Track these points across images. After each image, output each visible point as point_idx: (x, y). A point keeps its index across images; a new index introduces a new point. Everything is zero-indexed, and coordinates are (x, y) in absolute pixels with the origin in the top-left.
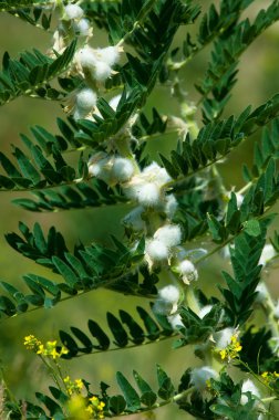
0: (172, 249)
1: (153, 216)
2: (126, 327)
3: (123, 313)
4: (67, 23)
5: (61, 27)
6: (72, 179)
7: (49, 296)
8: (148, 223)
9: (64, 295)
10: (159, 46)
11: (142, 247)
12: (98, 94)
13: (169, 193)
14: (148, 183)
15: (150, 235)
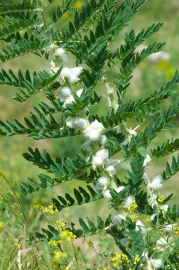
0: (105, 161)
1: (96, 145)
2: (82, 194)
3: (80, 188)
4: (57, 57)
5: (54, 58)
6: (59, 128)
7: (49, 184)
8: (93, 148)
9: (55, 183)
10: (98, 66)
11: (91, 160)
12: (71, 89)
13: (103, 134)
14: (94, 130)
15: (94, 154)
